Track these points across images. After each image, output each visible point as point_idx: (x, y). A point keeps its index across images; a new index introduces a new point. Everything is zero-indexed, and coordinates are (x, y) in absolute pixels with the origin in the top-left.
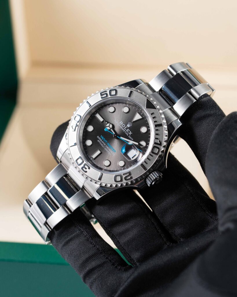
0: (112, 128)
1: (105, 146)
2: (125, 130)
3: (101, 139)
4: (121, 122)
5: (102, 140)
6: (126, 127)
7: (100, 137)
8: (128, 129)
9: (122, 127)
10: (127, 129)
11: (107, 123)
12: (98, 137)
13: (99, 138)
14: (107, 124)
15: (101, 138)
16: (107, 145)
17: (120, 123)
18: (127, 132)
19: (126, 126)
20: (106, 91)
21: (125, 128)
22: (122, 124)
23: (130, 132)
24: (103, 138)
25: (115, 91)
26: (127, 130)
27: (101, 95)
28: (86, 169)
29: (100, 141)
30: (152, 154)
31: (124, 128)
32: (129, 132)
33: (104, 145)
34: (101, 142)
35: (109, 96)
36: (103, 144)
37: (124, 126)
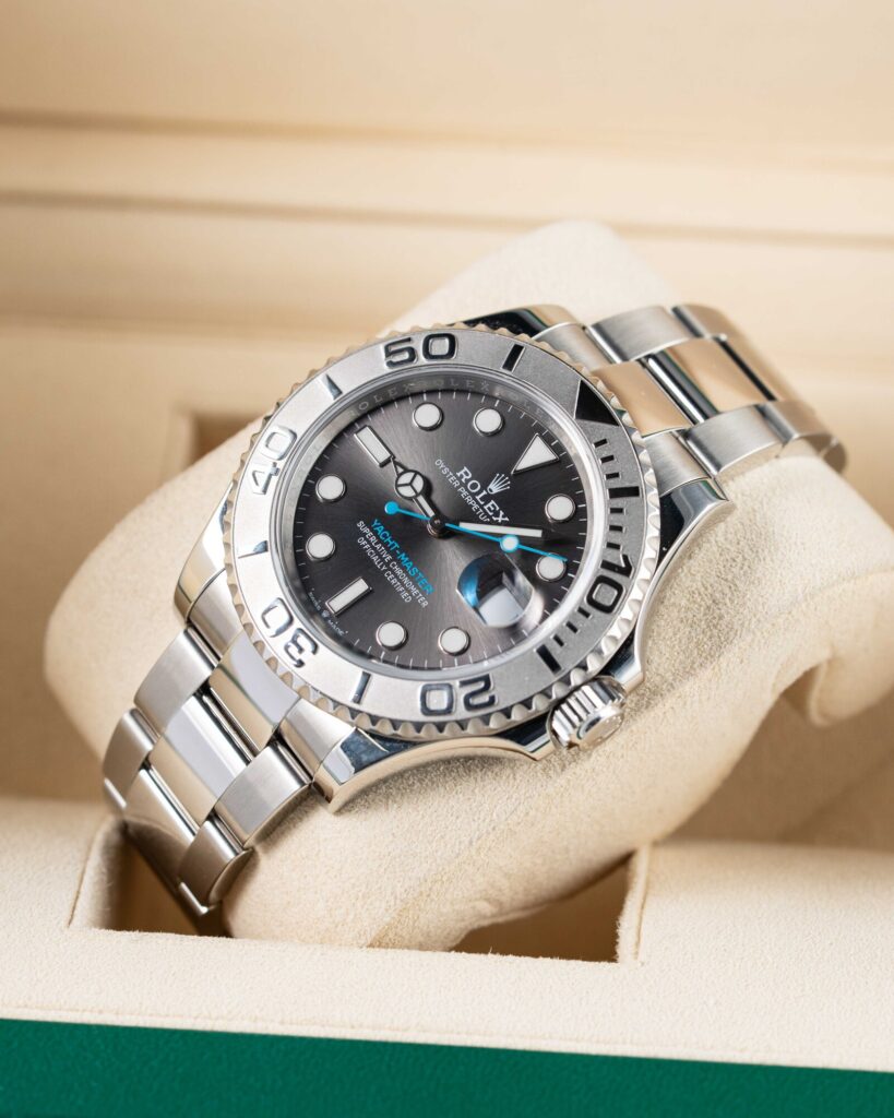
0: (421, 493)
1: (387, 564)
2: (478, 503)
3: (375, 533)
4: (462, 472)
5: (378, 537)
6: (484, 493)
7: (368, 524)
8: (493, 502)
9: (467, 490)
10: (487, 499)
11: (400, 470)
12: (361, 524)
13: (367, 530)
14: (402, 474)
15: (372, 530)
16: (399, 563)
17: (459, 474)
18: (486, 513)
19: (484, 487)
20: (409, 340)
21: (478, 498)
22: (467, 481)
23: (502, 513)
24: (380, 529)
25: (447, 341)
26: (489, 505)
27: (388, 353)
28: (301, 650)
29: (369, 542)
30: (588, 608)
31: (474, 495)
32: (497, 514)
33: (383, 560)
34: (374, 549)
35: (422, 359)
36: (380, 557)
37: (474, 486)
